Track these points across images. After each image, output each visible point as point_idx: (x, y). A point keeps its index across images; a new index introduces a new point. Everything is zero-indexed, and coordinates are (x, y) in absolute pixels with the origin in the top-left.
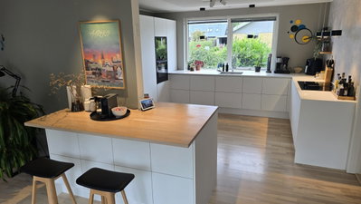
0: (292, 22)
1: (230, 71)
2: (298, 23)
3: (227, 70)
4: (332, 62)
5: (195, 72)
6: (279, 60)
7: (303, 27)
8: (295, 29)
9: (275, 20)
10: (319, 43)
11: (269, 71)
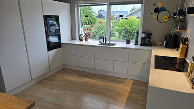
0: (155, 5)
1: (108, 42)
2: (159, 6)
3: (106, 42)
4: (187, 40)
5: (84, 42)
6: (144, 35)
7: (164, 9)
8: (157, 10)
9: (142, 3)
10: (177, 22)
11: (136, 43)
